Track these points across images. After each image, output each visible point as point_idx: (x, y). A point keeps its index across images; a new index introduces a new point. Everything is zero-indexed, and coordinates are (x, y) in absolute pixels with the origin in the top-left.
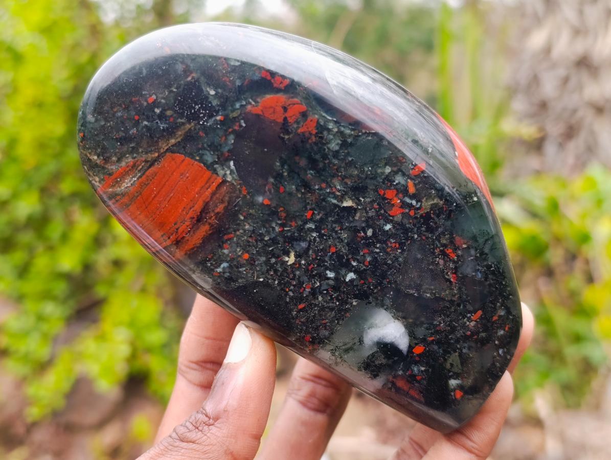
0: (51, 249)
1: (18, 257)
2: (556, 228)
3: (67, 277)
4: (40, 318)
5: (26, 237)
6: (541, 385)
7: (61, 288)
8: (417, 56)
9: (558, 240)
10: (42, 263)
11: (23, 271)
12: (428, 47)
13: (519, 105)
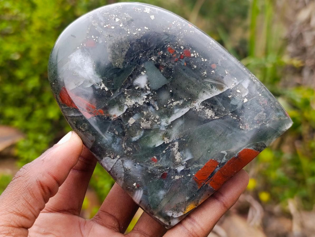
0: (44, 106)
1: (27, 109)
2: (306, 115)
3: (51, 121)
4: (36, 141)
5: (31, 100)
6: (292, 197)
7: (47, 127)
8: (237, 20)
9: (307, 121)
10: (39, 113)
11: (28, 117)
12: (244, 15)
13: (290, 48)
